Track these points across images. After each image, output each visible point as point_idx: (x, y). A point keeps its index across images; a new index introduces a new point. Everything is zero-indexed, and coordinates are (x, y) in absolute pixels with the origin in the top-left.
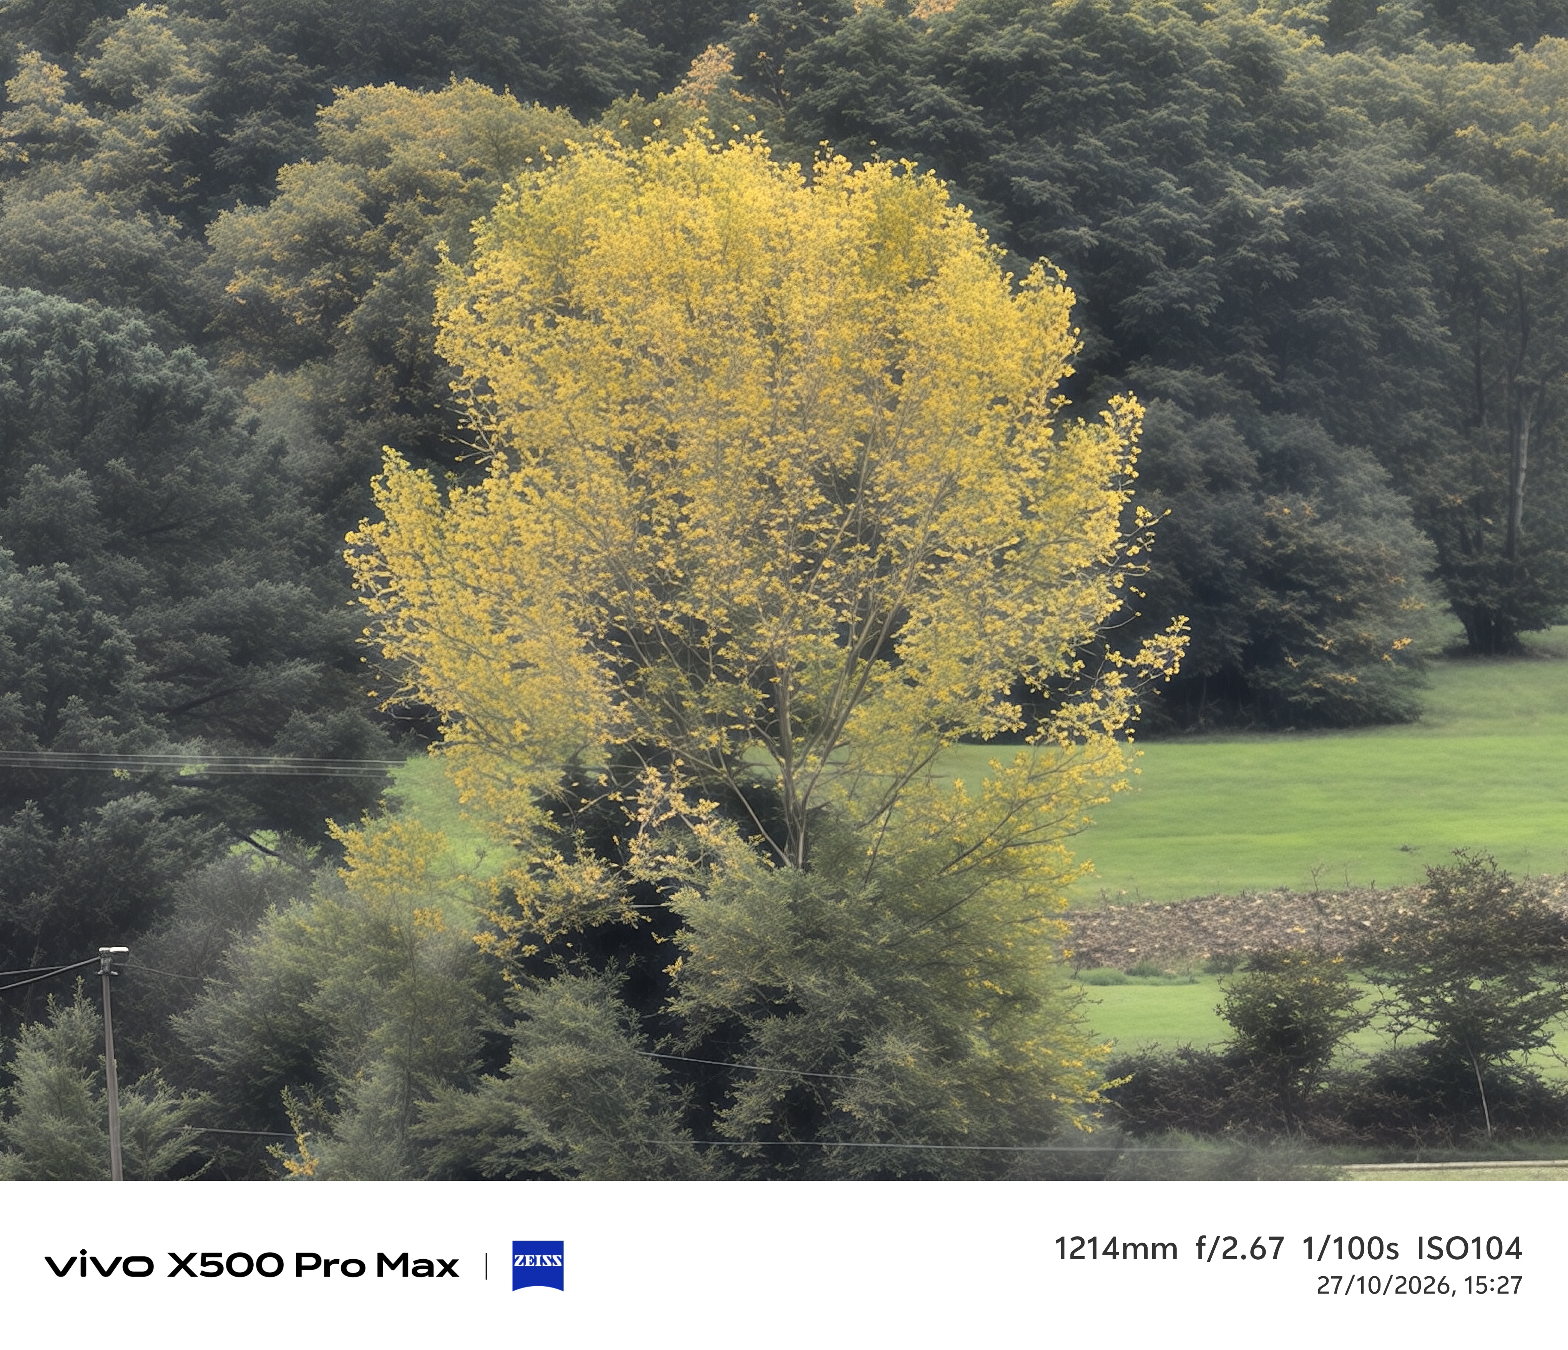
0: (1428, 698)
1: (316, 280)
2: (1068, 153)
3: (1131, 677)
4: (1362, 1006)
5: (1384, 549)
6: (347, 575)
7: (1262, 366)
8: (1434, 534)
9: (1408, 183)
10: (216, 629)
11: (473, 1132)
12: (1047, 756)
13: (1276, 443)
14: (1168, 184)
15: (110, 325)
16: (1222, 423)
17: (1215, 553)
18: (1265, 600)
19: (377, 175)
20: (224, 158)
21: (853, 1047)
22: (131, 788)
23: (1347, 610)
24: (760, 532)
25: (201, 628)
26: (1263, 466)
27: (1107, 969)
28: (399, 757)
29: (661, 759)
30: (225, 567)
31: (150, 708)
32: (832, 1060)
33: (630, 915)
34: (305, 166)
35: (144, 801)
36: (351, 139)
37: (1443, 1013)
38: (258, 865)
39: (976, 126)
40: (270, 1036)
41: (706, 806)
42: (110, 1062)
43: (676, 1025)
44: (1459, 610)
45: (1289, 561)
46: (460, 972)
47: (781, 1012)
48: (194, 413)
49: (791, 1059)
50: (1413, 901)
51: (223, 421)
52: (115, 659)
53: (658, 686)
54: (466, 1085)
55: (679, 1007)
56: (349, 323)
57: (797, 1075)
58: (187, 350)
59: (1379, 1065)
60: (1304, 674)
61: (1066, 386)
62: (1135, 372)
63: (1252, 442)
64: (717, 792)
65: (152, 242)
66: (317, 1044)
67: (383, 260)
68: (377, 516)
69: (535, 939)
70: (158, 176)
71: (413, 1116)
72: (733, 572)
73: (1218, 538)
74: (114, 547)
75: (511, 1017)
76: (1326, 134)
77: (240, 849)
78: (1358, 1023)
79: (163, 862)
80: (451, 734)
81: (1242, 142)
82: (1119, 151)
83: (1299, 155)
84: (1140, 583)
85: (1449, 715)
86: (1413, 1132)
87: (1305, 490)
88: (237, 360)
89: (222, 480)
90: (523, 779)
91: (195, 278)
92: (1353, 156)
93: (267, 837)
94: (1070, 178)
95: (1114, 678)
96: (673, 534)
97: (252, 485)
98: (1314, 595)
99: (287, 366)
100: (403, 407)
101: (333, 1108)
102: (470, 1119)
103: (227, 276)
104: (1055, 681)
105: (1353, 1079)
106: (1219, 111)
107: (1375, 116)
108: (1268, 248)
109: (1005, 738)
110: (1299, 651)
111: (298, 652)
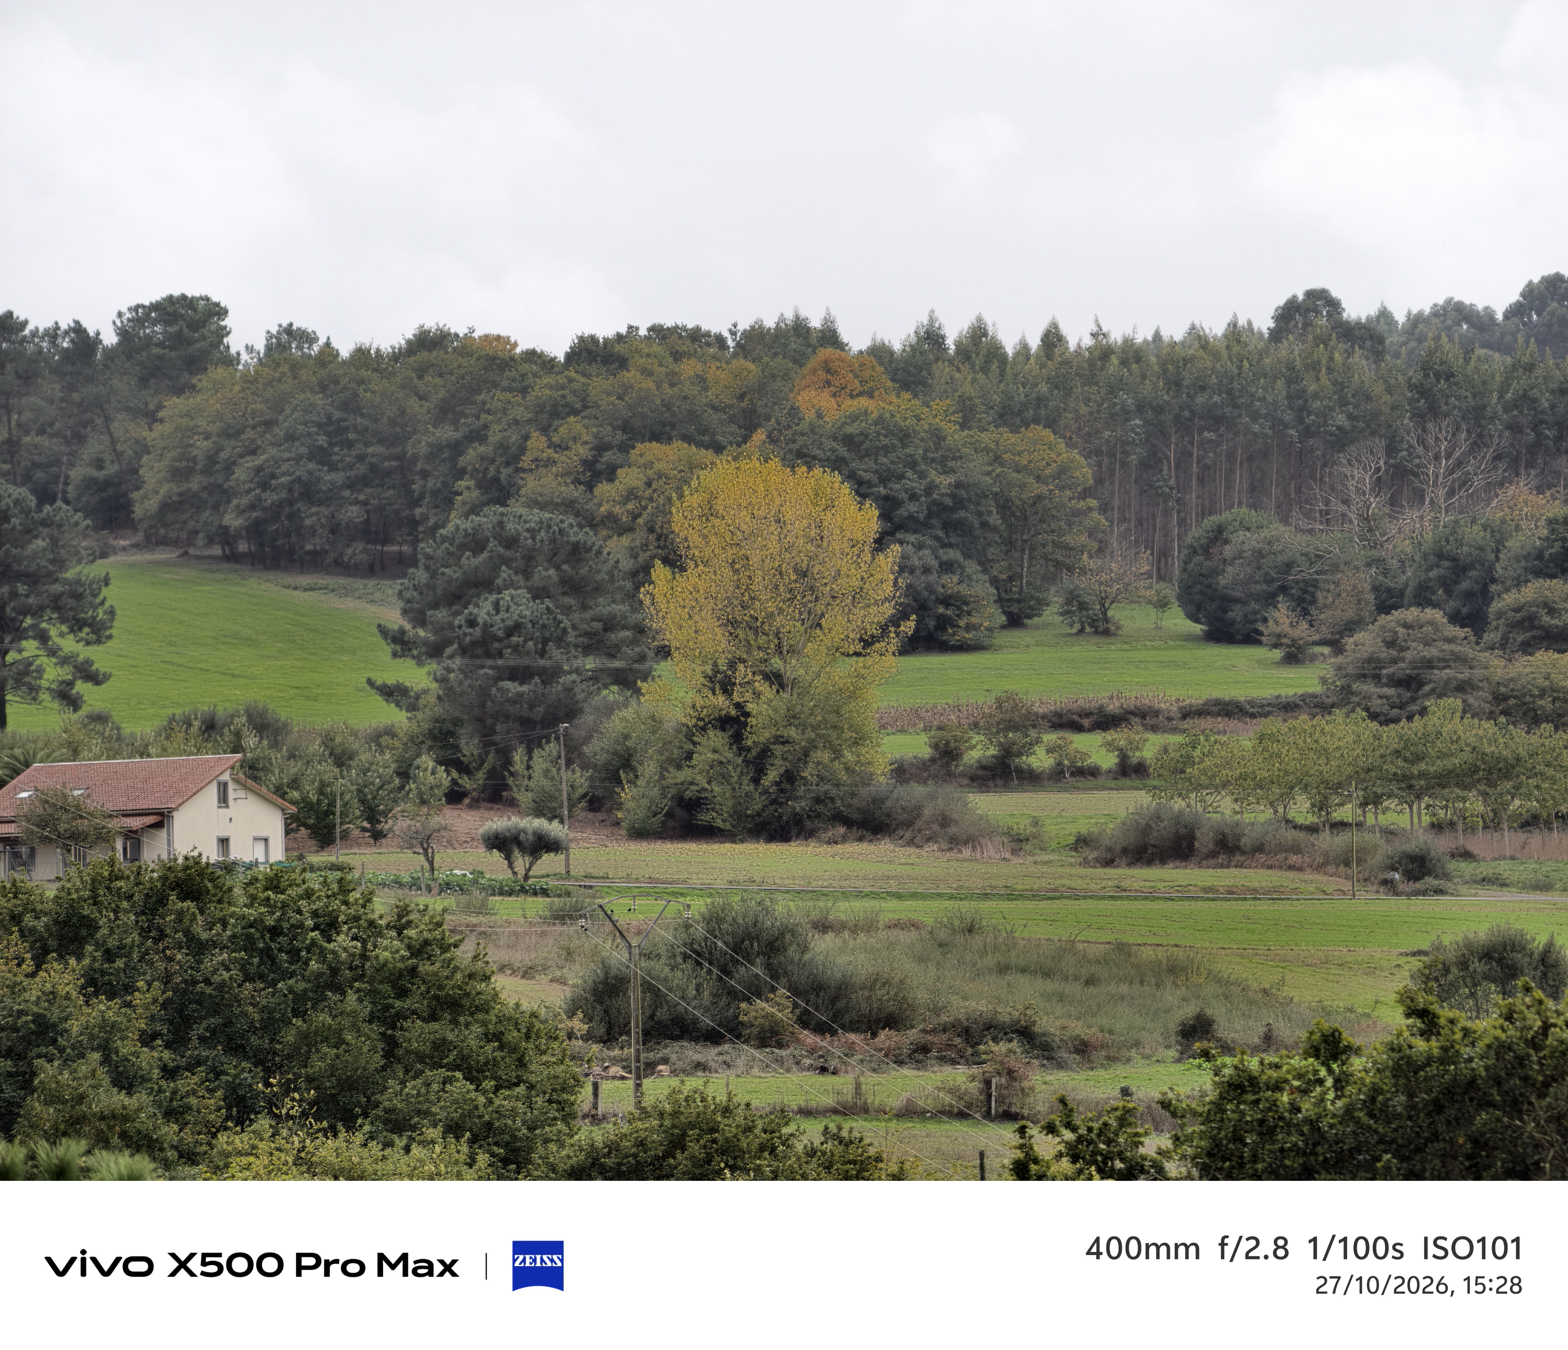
0: (996, 642)
1: (630, 506)
2: (876, 463)
3: (897, 634)
4: (974, 742)
5: (981, 593)
6: (641, 603)
7: (940, 533)
8: (997, 589)
9: (988, 474)
10: (599, 620)
11: (682, 783)
12: (869, 661)
13: (945, 558)
14: (909, 474)
15: (562, 521)
16: (927, 552)
17: (925, 594)
18: (941, 610)
19: (650, 472)
20: (599, 467)
21: (806, 756)
22: (570, 673)
23: (969, 613)
24: (776, 587)
25: (593, 620)
26: (941, 566)
27: (890, 730)
28: (658, 662)
29: (744, 661)
30: (601, 600)
31: (576, 646)
32: (800, 759)
33: (733, 712)
34: (626, 469)
35: (574, 676)
36: (642, 461)
37: (1001, 744)
38: (611, 698)
39: (846, 455)
40: (615, 753)
41: (758, 678)
42: (562, 762)
43: (749, 749)
44: (1004, 612)
45: (950, 597)
46: (678, 731)
47: (783, 743)
48: (589, 550)
49: (786, 759)
50: (990, 707)
51: (599, 552)
52: (564, 630)
53: (742, 636)
54: (679, 767)
55: (749, 743)
56: (640, 521)
57: (788, 764)
58: (587, 529)
59: (979, 761)
60: (954, 634)
61: (877, 541)
62: (899, 535)
63: (937, 558)
64: (762, 673)
65: (575, 494)
66: (630, 755)
67: (651, 499)
68: (651, 583)
69: (701, 719)
70: (578, 472)
71: (662, 777)
72: (767, 600)
73: (926, 589)
74: (564, 594)
75: (695, 744)
76: (961, 458)
77: (605, 692)
78: (973, 747)
79: (580, 697)
80: (676, 654)
81: (933, 460)
82: (893, 462)
83: (951, 464)
84: (900, 604)
85: (1001, 647)
86: (991, 783)
87: (954, 573)
88: (604, 533)
89: (598, 572)
90: (699, 669)
91: (590, 506)
92: (971, 465)
93: (615, 688)
94: (876, 472)
95: (892, 635)
96: (747, 589)
97: (610, 573)
98: (959, 608)
99: (620, 535)
100: (659, 547)
101: (637, 777)
102: (680, 780)
103: (600, 505)
104: (873, 636)
105: (971, 766)
106: (925, 451)
107: (976, 451)
108: (942, 495)
109: (858, 654)
110: (953, 626)
111: (625, 627)
